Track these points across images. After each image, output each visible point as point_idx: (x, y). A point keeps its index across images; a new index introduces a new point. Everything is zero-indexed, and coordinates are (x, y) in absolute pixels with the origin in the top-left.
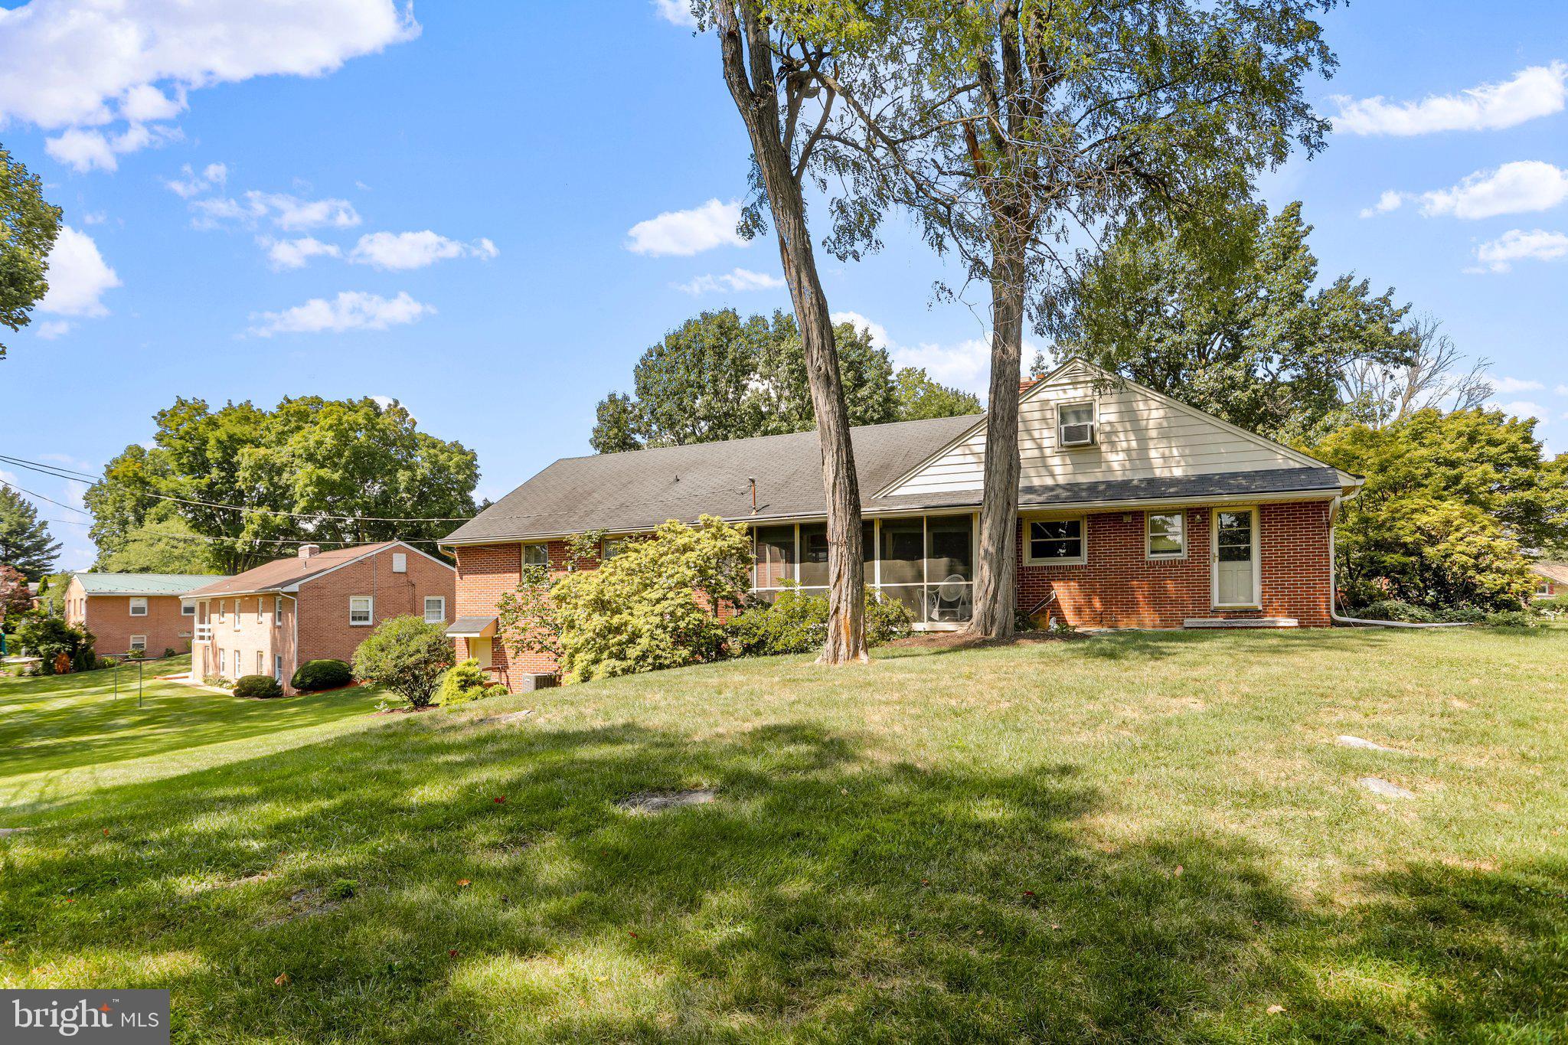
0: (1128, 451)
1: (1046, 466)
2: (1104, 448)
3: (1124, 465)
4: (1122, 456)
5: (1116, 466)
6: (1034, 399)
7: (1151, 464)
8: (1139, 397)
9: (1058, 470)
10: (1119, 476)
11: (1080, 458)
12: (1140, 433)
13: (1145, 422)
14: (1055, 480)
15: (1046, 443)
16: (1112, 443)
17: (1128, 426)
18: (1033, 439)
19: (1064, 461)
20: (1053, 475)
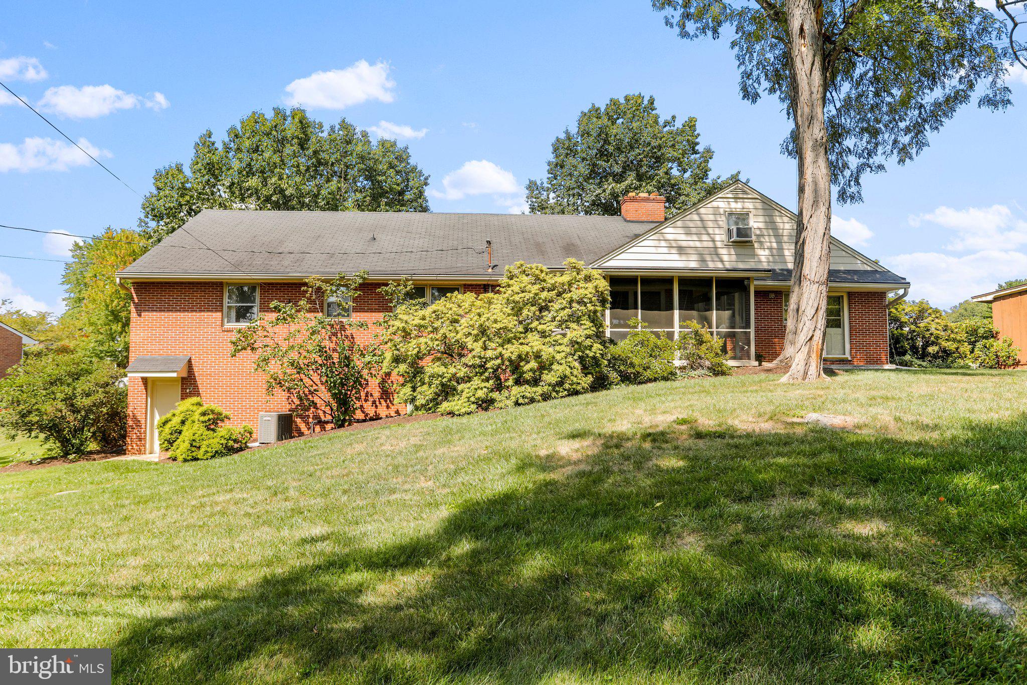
0: (771, 249)
1: (717, 254)
2: (756, 245)
3: (768, 259)
4: (767, 252)
5: (763, 259)
6: (709, 205)
7: (785, 259)
8: (777, 213)
9: (725, 258)
10: (765, 266)
11: (741, 251)
12: (778, 237)
13: (781, 231)
14: (723, 264)
15: (717, 238)
16: (760, 242)
17: (771, 233)
18: (708, 234)
19: (729, 251)
20: (722, 261)
